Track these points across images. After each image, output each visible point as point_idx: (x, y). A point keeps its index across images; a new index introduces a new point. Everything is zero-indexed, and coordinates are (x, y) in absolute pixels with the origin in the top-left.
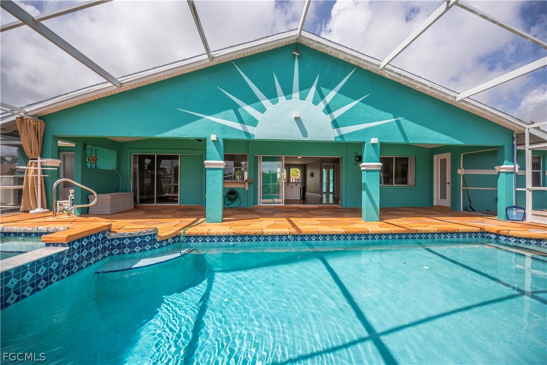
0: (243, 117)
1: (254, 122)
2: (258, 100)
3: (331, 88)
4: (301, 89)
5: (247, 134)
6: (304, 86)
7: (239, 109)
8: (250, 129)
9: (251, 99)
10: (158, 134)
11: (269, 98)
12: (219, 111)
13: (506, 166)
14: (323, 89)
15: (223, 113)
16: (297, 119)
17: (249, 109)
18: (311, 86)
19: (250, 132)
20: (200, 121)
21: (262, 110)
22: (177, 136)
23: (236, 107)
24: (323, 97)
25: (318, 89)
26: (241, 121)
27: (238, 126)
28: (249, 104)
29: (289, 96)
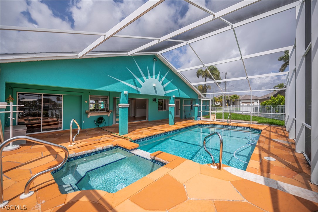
0: (136, 83)
1: (140, 86)
2: (142, 77)
3: (164, 76)
4: (155, 74)
5: (138, 91)
6: (156, 74)
7: (135, 80)
8: (139, 89)
9: (140, 76)
10: (96, 88)
11: (145, 76)
12: (127, 80)
13: (197, 105)
14: (161, 75)
15: (129, 80)
16: (154, 87)
17: (138, 80)
18: (158, 74)
19: (139, 90)
20: (118, 83)
21: (143, 81)
22: (107, 90)
23: (134, 79)
24: (161, 79)
25: (160, 76)
26: (136, 85)
27: (134, 87)
28: (139, 78)
29: (152, 76)
